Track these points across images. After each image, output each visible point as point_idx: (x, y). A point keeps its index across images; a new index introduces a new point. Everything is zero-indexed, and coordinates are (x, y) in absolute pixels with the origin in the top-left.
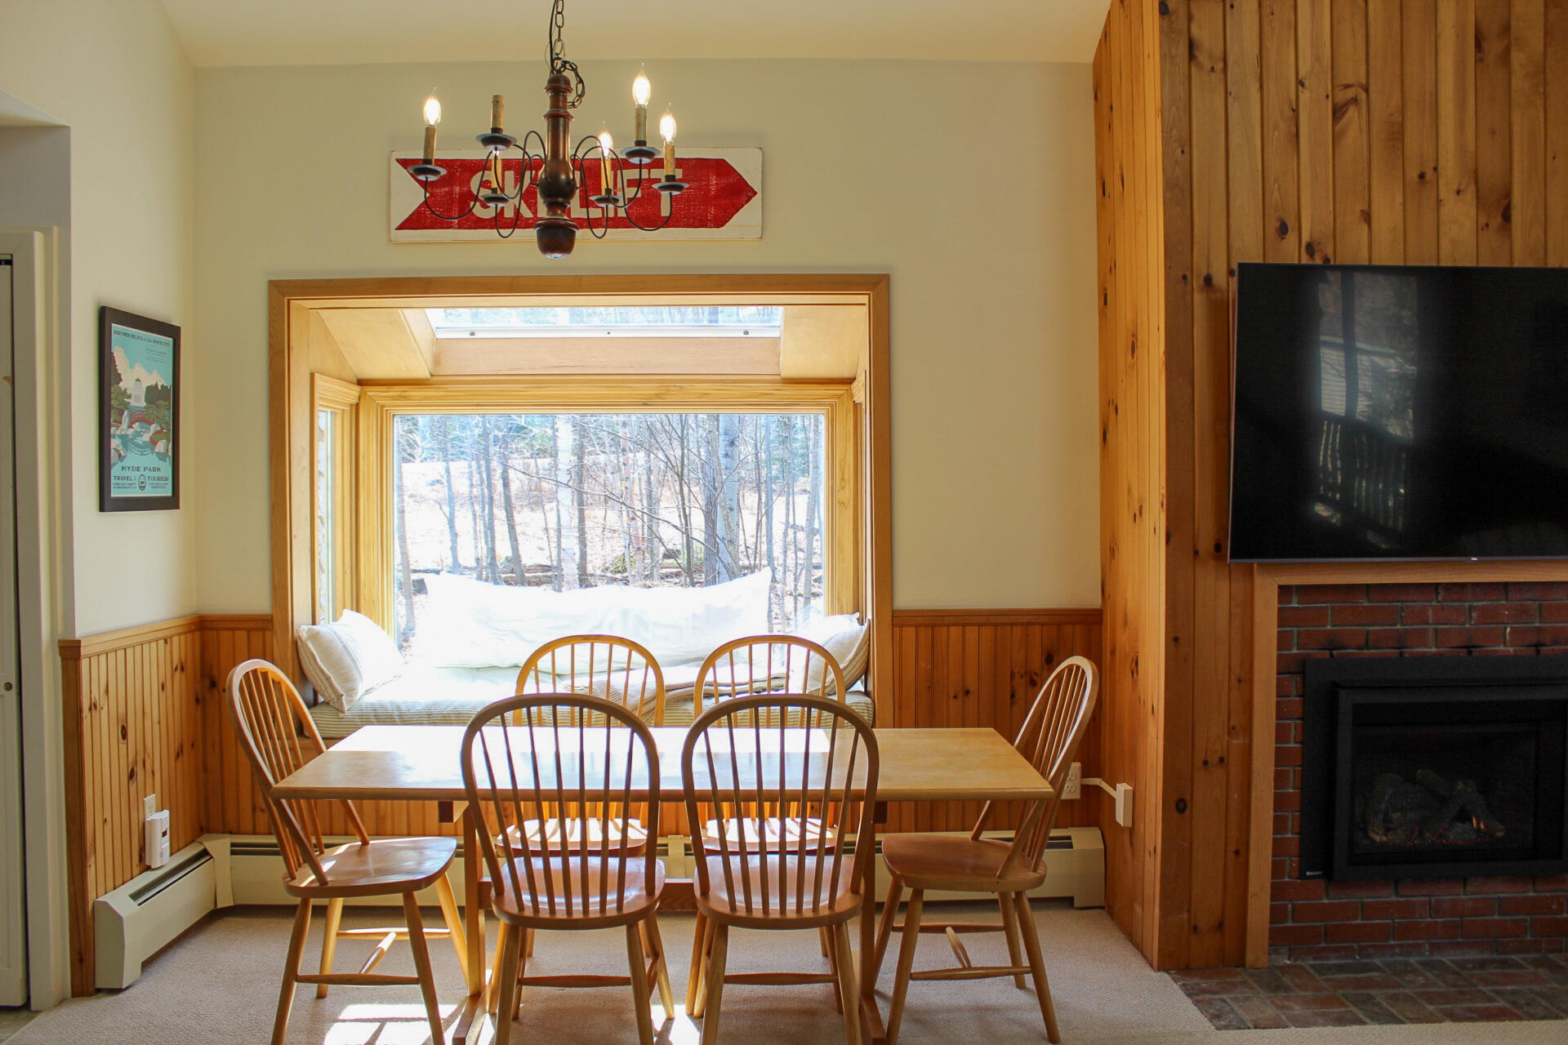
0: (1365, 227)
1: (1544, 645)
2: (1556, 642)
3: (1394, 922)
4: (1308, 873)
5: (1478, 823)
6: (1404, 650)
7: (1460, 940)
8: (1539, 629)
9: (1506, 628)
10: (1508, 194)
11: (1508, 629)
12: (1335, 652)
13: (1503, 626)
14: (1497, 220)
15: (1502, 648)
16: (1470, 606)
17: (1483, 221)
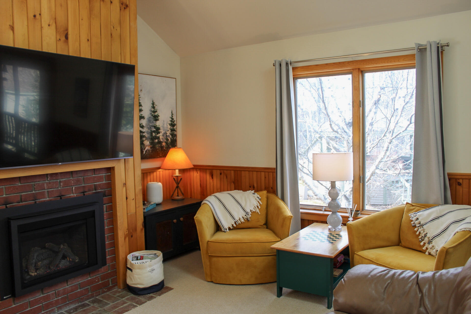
0: (12, 32)
1: (86, 192)
2: (90, 190)
3: (43, 304)
4: (5, 298)
5: (69, 259)
6: (37, 201)
7: (68, 302)
8: (84, 186)
9: (73, 188)
10: (67, 30)
11: (74, 188)
12: (8, 205)
13: (72, 187)
14: (63, 38)
15: (72, 195)
16: (60, 181)
17: (58, 38)
